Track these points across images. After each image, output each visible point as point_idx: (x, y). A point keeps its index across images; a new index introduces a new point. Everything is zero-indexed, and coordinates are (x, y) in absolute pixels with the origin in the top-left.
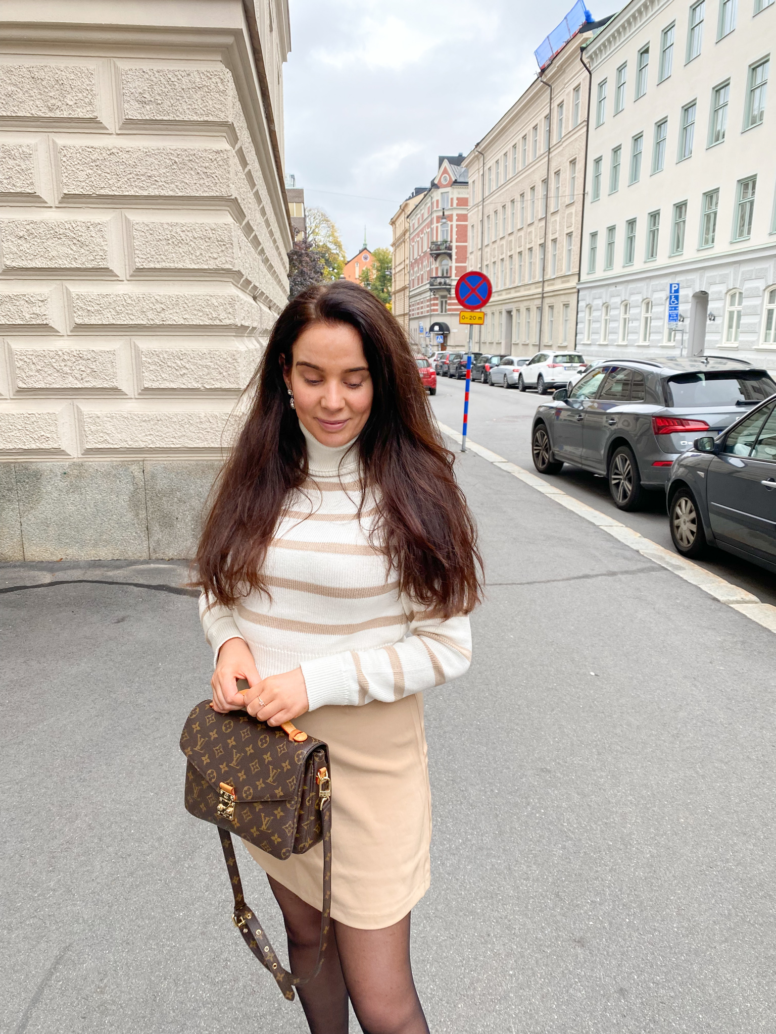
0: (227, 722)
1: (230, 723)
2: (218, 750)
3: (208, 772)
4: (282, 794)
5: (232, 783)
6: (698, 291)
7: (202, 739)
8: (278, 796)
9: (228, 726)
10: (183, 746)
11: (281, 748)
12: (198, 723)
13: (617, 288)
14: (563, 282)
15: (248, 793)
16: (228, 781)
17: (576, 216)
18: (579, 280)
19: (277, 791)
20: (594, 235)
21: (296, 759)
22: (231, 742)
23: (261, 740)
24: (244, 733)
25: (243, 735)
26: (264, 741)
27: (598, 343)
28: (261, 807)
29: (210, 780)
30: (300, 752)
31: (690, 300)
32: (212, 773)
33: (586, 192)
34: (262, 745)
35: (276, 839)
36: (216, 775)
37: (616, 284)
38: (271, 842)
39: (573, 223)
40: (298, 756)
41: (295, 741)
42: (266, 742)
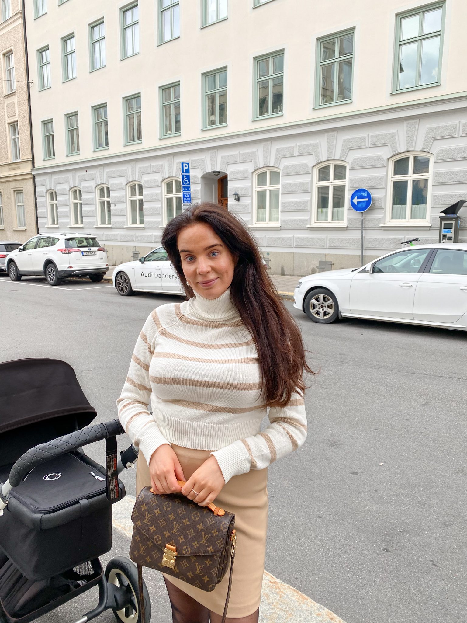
0: (167, 503)
1: (168, 504)
2: (162, 522)
3: (155, 537)
4: (213, 550)
5: (174, 544)
6: (209, 170)
7: (149, 515)
8: (210, 552)
9: (168, 506)
10: (134, 519)
11: (210, 520)
12: (145, 504)
13: (88, 173)
14: (11, 170)
15: (186, 550)
16: (171, 543)
17: (19, 105)
18: (34, 166)
19: (208, 549)
20: (47, 123)
21: (222, 528)
22: (172, 517)
23: (194, 515)
24: (180, 510)
25: (180, 512)
26: (196, 516)
27: (69, 226)
28: (195, 559)
29: (157, 542)
30: (223, 523)
31: (200, 182)
32: (158, 537)
33: (30, 81)
34: (195, 518)
35: (206, 579)
36: (161, 539)
37: (86, 169)
38: (202, 581)
39: (17, 112)
40: (223, 526)
41: (219, 515)
42: (198, 516)
